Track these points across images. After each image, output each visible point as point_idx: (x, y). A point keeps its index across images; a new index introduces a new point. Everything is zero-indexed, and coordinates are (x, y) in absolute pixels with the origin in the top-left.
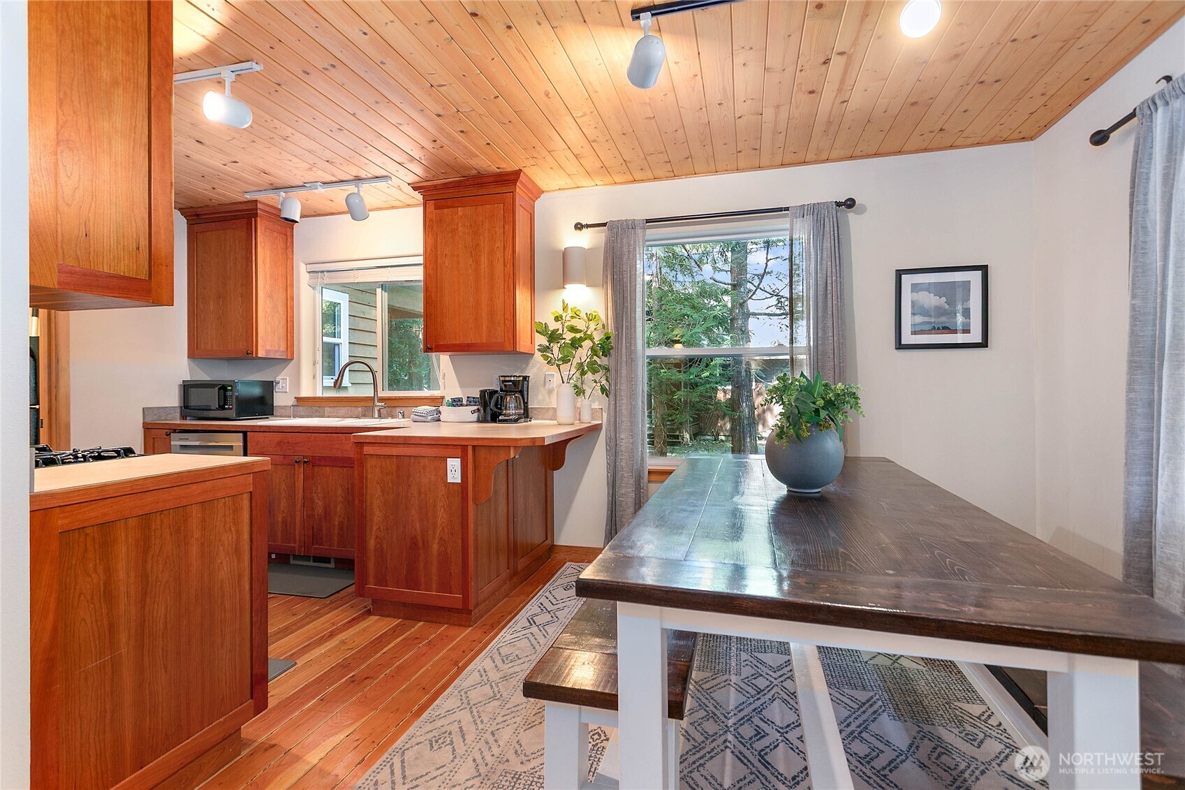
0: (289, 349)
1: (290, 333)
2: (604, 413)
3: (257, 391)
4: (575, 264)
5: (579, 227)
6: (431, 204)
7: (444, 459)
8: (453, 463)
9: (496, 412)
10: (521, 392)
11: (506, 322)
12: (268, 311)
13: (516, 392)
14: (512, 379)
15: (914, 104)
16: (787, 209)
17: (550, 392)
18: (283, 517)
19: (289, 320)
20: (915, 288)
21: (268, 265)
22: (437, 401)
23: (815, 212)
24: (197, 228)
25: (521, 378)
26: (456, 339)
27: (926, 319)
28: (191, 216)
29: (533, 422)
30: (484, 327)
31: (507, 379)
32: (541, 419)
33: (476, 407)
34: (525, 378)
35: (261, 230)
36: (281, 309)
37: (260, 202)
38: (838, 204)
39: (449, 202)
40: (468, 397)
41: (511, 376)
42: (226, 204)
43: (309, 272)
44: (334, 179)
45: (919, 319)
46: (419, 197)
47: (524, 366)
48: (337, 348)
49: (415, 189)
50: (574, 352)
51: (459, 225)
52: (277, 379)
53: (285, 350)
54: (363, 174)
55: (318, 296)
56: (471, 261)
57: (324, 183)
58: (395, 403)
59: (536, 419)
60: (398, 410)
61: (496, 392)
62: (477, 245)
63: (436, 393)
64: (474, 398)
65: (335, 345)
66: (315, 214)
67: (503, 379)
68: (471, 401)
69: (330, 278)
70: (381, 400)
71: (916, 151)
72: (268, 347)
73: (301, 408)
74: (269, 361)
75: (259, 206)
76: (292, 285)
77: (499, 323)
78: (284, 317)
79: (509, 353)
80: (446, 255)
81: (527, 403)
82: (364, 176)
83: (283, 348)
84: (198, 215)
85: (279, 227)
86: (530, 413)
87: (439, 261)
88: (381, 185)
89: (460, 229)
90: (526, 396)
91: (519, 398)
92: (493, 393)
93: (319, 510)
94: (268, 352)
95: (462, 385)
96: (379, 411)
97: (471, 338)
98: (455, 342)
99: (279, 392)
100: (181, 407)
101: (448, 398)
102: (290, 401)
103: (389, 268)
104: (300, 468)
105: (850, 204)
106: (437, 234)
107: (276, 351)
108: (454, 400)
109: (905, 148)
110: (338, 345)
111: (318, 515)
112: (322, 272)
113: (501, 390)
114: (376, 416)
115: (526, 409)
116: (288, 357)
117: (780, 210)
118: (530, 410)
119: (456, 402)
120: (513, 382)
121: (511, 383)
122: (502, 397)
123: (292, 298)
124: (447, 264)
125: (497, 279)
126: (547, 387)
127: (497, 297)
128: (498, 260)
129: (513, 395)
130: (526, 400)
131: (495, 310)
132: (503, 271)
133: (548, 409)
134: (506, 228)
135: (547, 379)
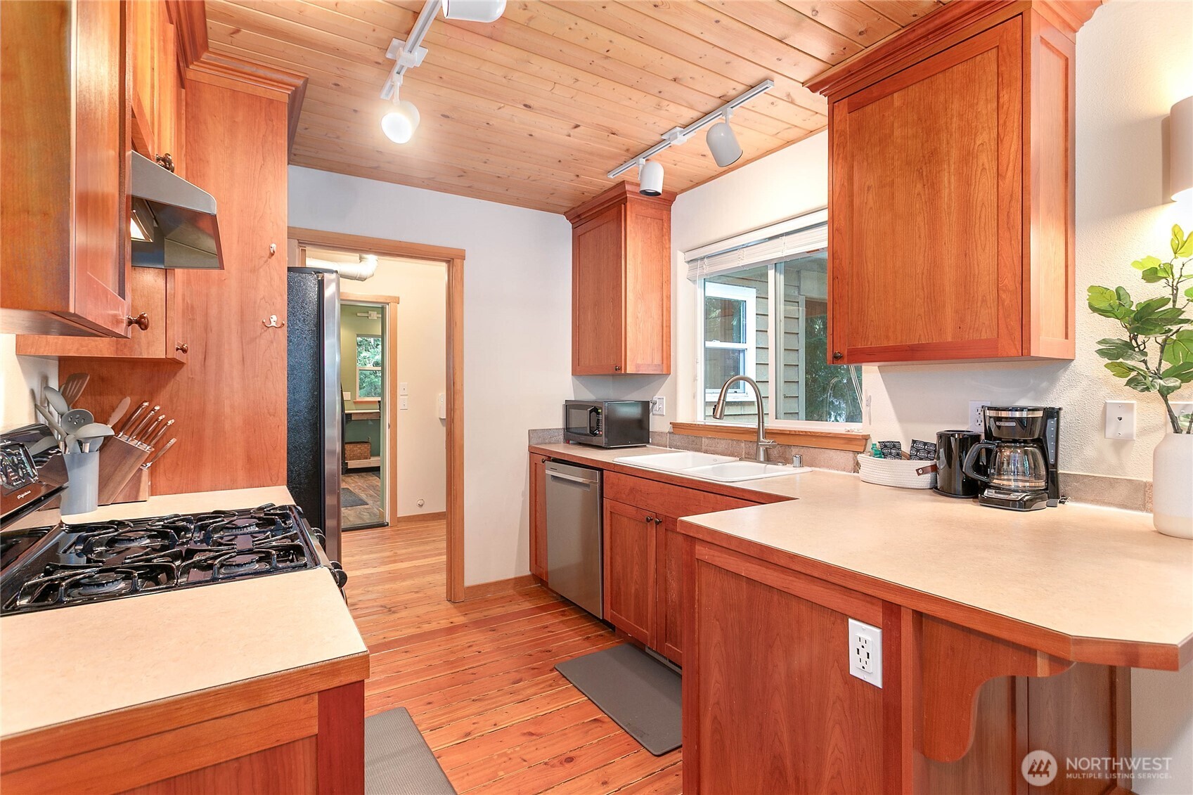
0: (665, 362)
1: (666, 341)
3: (633, 412)
6: (843, 106)
7: (844, 618)
8: (864, 636)
9: (975, 481)
10: (1041, 443)
11: (1003, 296)
12: (639, 315)
13: (1027, 442)
14: (1017, 414)
17: (1120, 444)
18: (636, 589)
19: (664, 325)
21: (639, 260)
22: (856, 444)
24: (579, 230)
25: (1040, 414)
26: (887, 338)
28: (575, 218)
29: (1071, 505)
30: (949, 311)
31: (1004, 414)
32: (1094, 501)
33: (928, 463)
34: (1052, 413)
35: (631, 216)
36: (655, 312)
37: (628, 183)
39: (875, 91)
40: (914, 442)
41: (1014, 410)
42: (599, 196)
43: (688, 262)
44: (695, 114)
46: (820, 102)
47: (1044, 384)
48: (741, 355)
49: (813, 88)
51: (896, 125)
52: (655, 399)
53: (660, 363)
54: (730, 88)
55: (700, 292)
56: (919, 186)
57: (685, 127)
58: (792, 441)
59: (1078, 499)
60: (794, 451)
61: (976, 438)
62: (934, 152)
63: (855, 428)
64: (925, 444)
65: (739, 351)
66: (693, 184)
67: (993, 413)
68: (919, 450)
69: (710, 265)
70: (770, 433)
72: (639, 362)
73: (677, 436)
74: (641, 379)
75: (628, 187)
76: (669, 281)
77: (984, 301)
78: (659, 322)
79: (1009, 359)
80: (869, 188)
81: (1055, 466)
82: (733, 93)
83: (657, 361)
84: (579, 216)
85: (653, 211)
86: (1061, 486)
87: (857, 202)
88: (758, 101)
89: (897, 133)
90: (1051, 451)
91: (1033, 454)
92: (968, 440)
93: (673, 596)
94: (638, 366)
95: (902, 418)
96: (766, 451)
97: (920, 335)
98: (885, 344)
99: (656, 415)
100: (564, 429)
101: (875, 440)
102: (667, 428)
103: (784, 237)
104: (652, 528)
106: (853, 156)
107: (649, 365)
108: (884, 445)
110: (743, 351)
111: (672, 601)
112: (702, 259)
113: (988, 434)
114: (762, 459)
115: (1052, 476)
116: (664, 371)
118: (1061, 479)
119: (889, 450)
120: (1020, 420)
121: (1013, 424)
122: (989, 451)
123: (669, 297)
124: (871, 203)
125: (979, 209)
126: (1110, 431)
127: (979, 248)
128: (984, 169)
129: (1020, 447)
130: (1052, 461)
131: (974, 275)
132: (995, 190)
133: (1112, 483)
134: (1005, 97)
135: (1113, 414)
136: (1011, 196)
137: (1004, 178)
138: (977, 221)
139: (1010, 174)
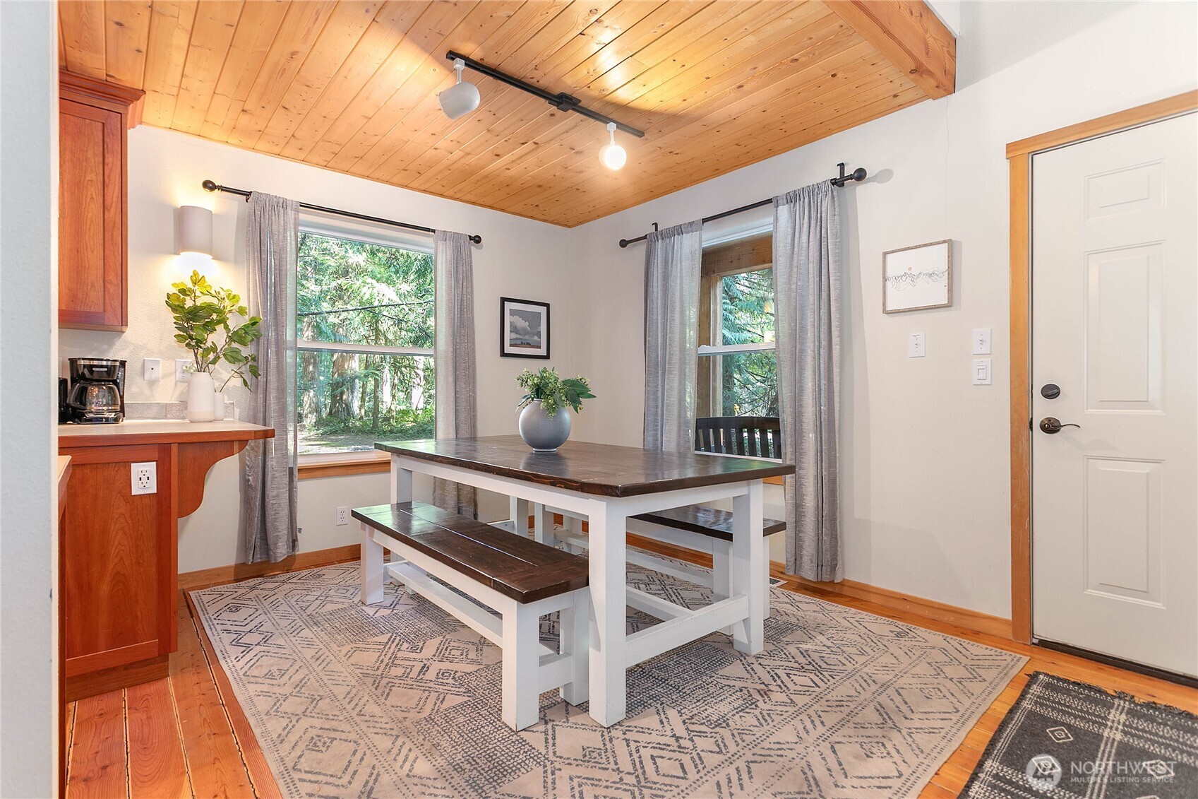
2: (235, 409)
4: (197, 230)
5: (209, 185)
10: (116, 382)
13: (110, 381)
14: (105, 363)
15: (539, 186)
16: (434, 231)
17: (152, 383)
20: (513, 312)
23: (454, 238)
25: (116, 364)
27: (518, 336)
32: (137, 418)
34: (122, 364)
38: (471, 238)
41: (102, 360)
45: (514, 336)
50: (206, 335)
71: (513, 213)
77: (93, 285)
81: (123, 397)
86: (127, 410)
90: (121, 388)
91: (114, 390)
105: (477, 240)
109: (507, 210)
115: (123, 405)
117: (428, 230)
118: (126, 405)
120: (106, 368)
125: (88, 223)
126: (147, 377)
127: (89, 250)
128: (92, 198)
129: (104, 385)
130: (122, 393)
131: (85, 267)
132: (102, 215)
133: (149, 405)
134: (109, 159)
135: (148, 366)
136: (114, 224)
137: (109, 210)
138: (88, 231)
139: (113, 210)
